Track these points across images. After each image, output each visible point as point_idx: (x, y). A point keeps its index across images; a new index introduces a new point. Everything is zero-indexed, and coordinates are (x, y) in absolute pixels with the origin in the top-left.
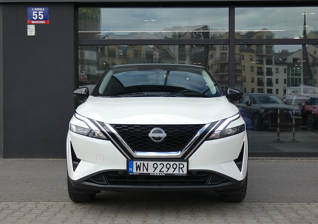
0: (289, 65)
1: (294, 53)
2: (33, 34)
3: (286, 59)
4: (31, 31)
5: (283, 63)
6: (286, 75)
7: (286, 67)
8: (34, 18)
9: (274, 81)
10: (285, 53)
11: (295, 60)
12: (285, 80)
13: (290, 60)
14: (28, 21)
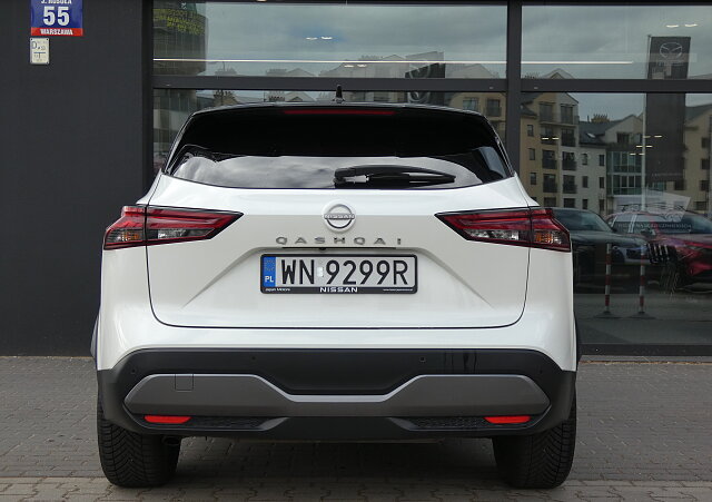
0: (609, 147)
1: (619, 121)
2: (45, 59)
3: (603, 135)
4: (40, 52)
5: (598, 143)
6: (604, 168)
7: (603, 152)
8: (46, 21)
9: (578, 182)
10: (601, 123)
11: (622, 137)
12: (601, 179)
13: (611, 137)
14: (33, 30)
